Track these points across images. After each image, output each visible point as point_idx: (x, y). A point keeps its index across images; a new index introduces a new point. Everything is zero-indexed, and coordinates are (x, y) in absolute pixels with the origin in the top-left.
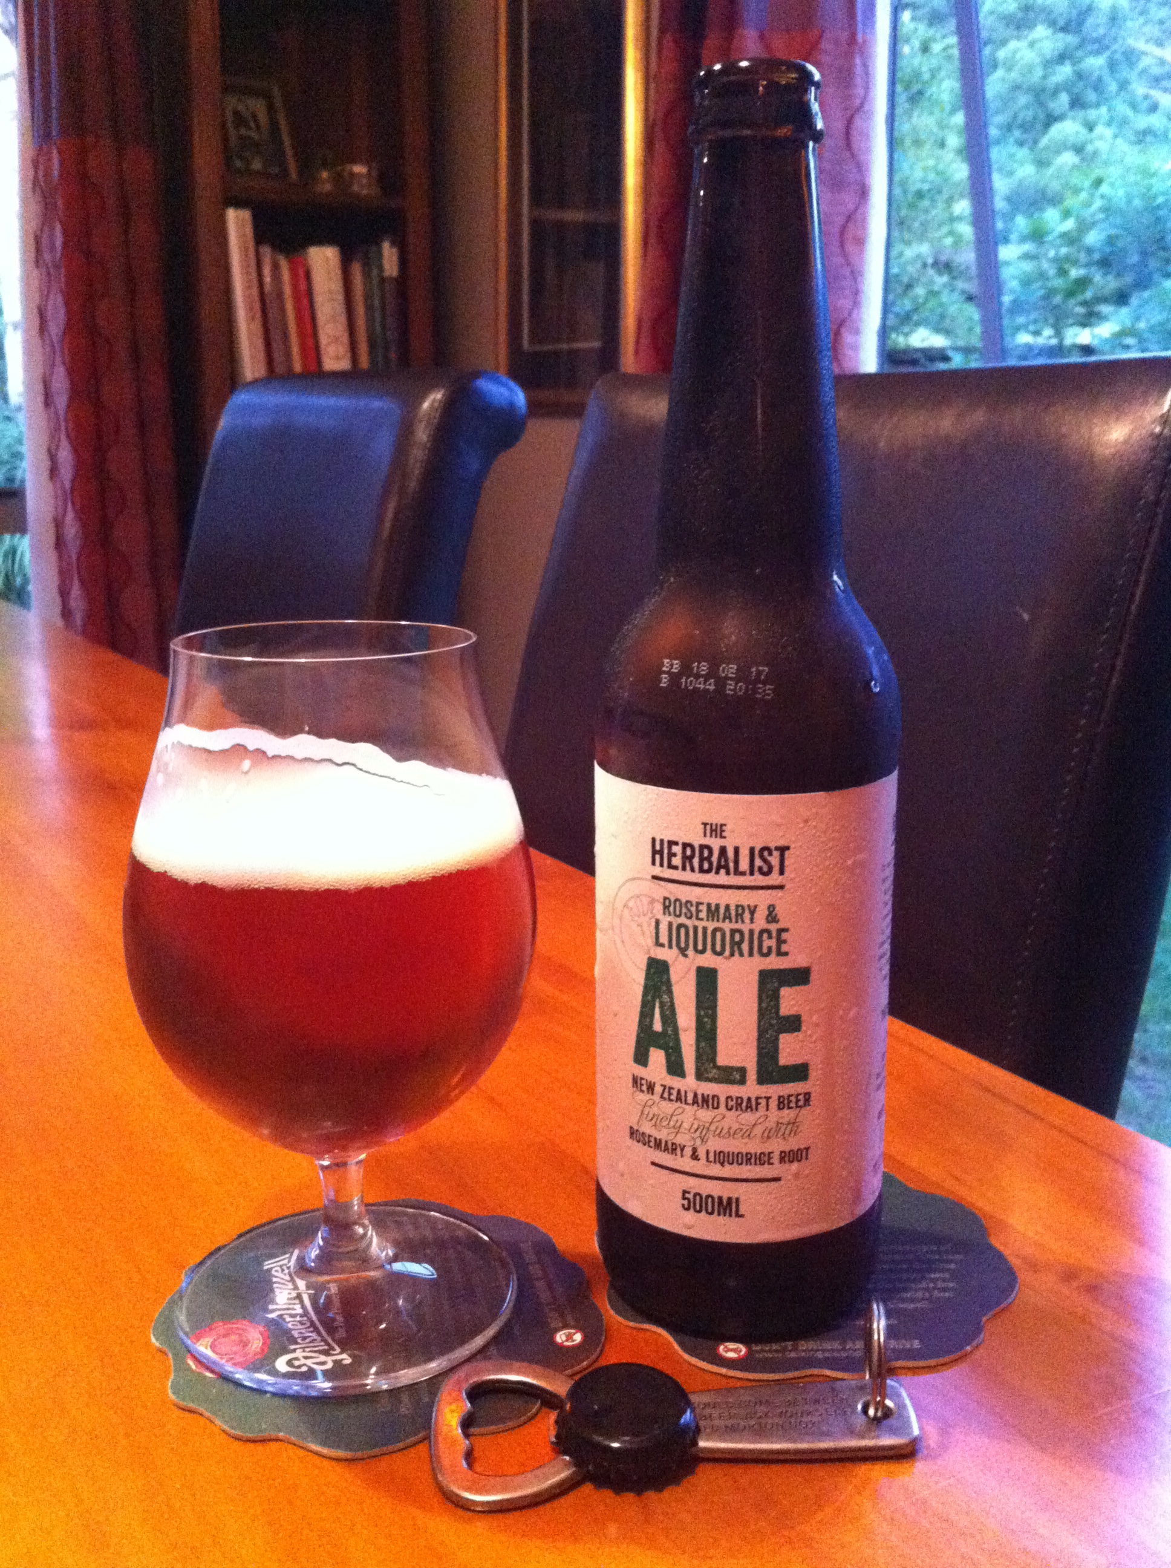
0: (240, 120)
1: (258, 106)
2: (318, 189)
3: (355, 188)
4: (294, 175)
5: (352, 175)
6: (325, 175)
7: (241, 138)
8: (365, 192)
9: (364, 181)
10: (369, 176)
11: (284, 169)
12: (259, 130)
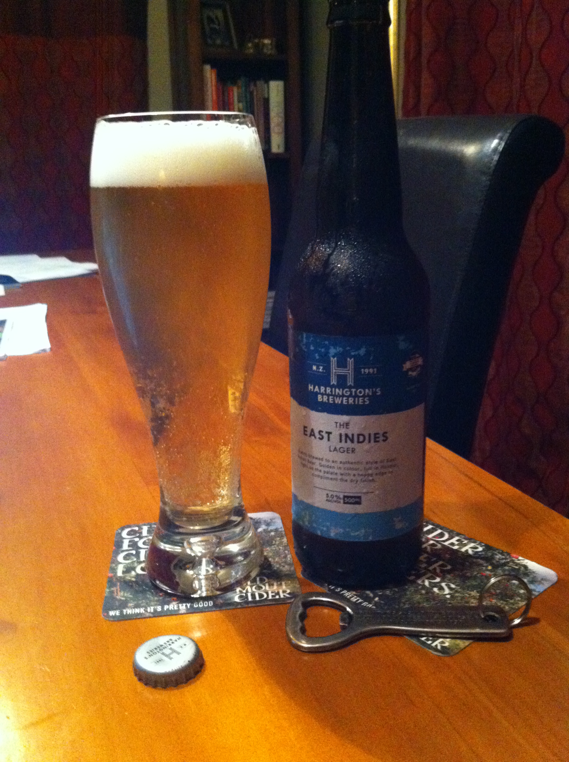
0: (211, 20)
1: (219, 13)
2: (247, 52)
3: (265, 51)
4: (236, 46)
5: (264, 45)
6: (250, 45)
7: (211, 29)
8: (269, 52)
9: (270, 47)
10: (271, 44)
11: (232, 43)
12: (219, 25)
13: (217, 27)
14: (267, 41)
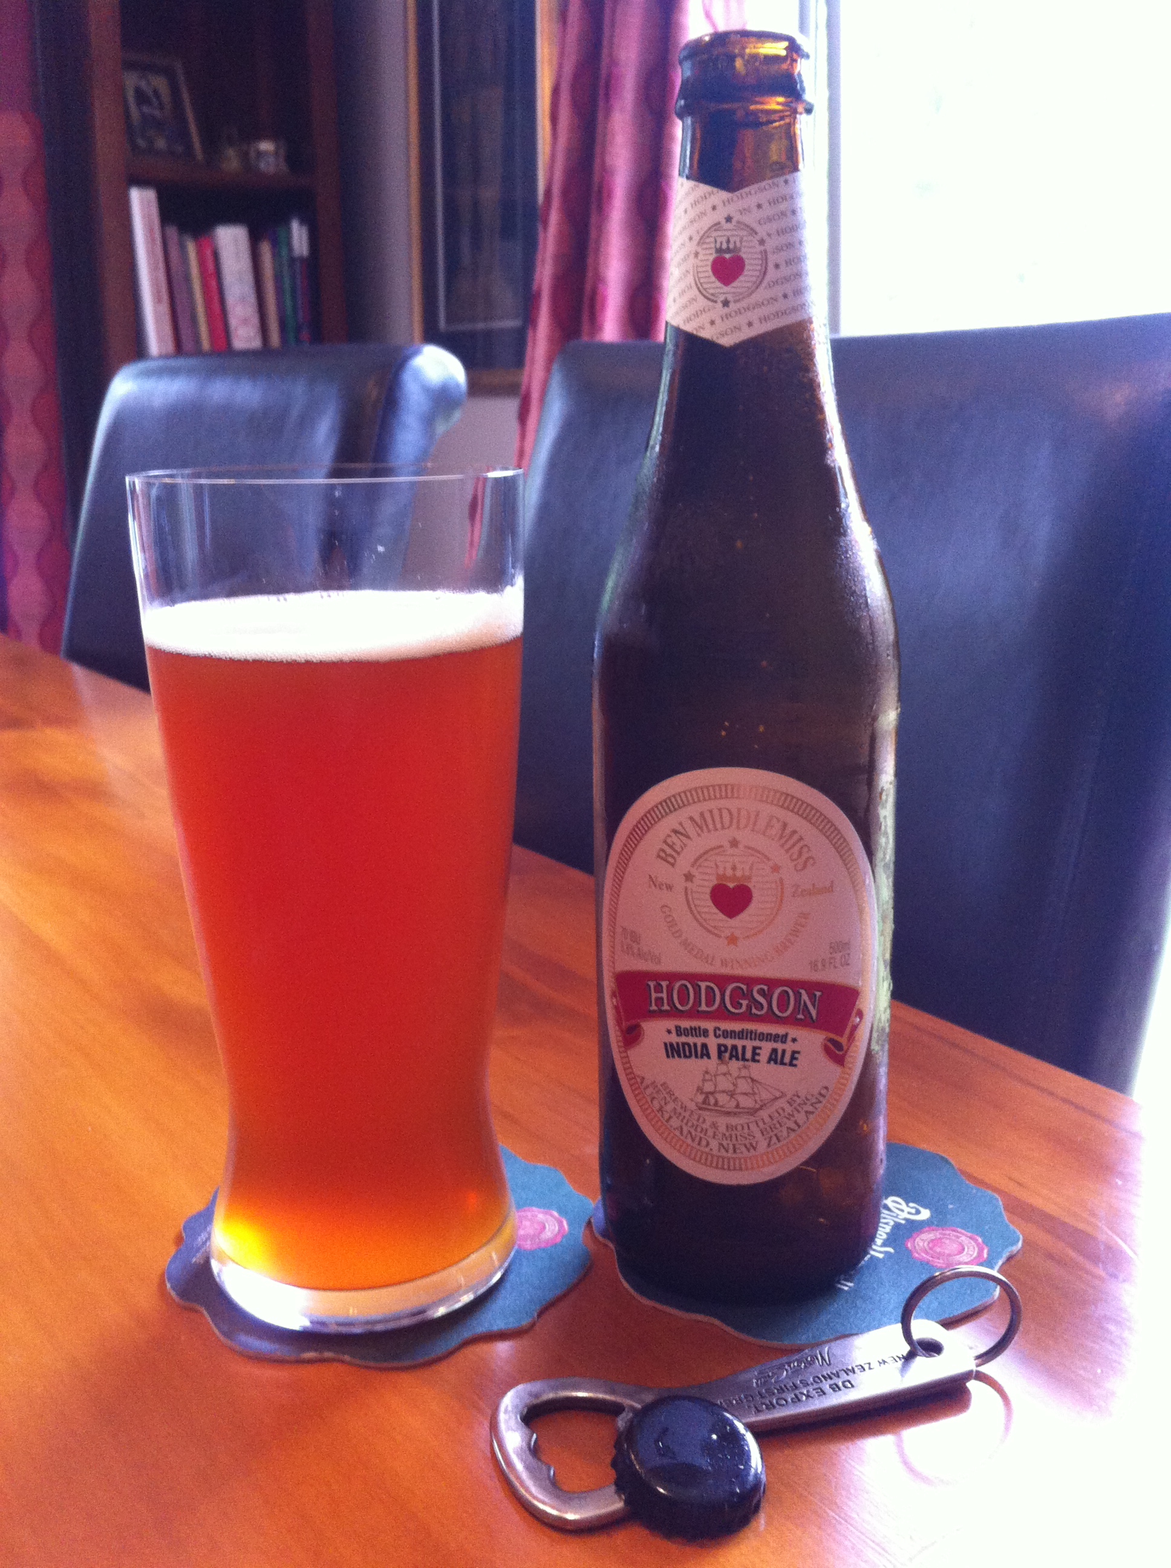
0: (141, 97)
1: (161, 85)
2: (224, 167)
3: (263, 166)
4: (198, 152)
5: (259, 152)
6: (231, 152)
7: (144, 116)
8: (272, 170)
9: (273, 159)
10: (276, 153)
11: (189, 147)
12: (161, 107)
13: (157, 113)
14: (266, 146)
